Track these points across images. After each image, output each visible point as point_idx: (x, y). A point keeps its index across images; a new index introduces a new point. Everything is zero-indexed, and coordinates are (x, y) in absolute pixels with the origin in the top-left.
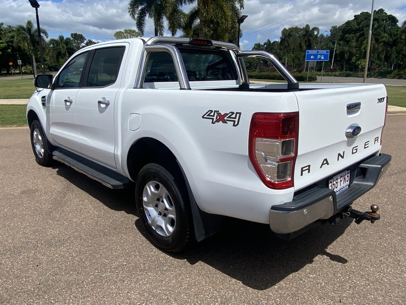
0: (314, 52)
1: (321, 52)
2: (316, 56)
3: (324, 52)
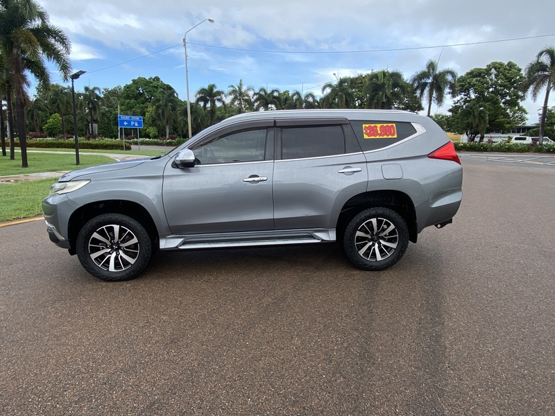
0: (127, 118)
1: (134, 118)
2: (129, 122)
3: (137, 118)
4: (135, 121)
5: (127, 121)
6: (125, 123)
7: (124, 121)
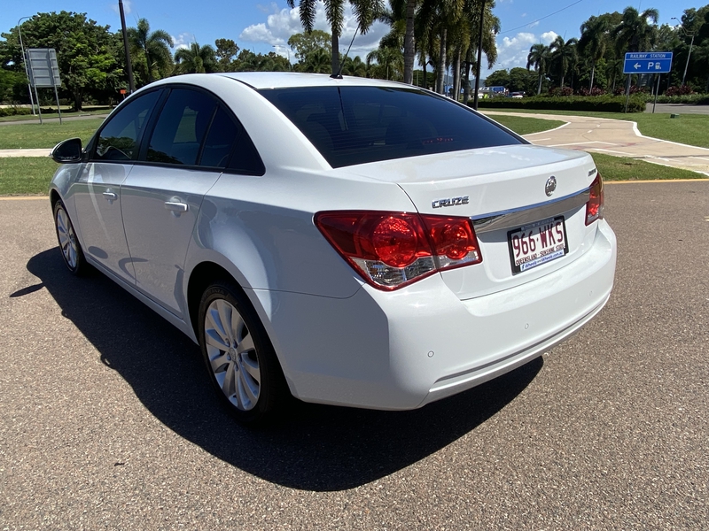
0: (642, 56)
1: (655, 55)
3: (663, 55)
4: (655, 62)
5: (640, 62)
6: (636, 66)
7: (635, 62)
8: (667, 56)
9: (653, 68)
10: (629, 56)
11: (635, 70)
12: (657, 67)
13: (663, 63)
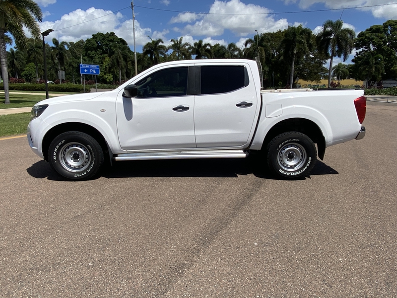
0: (87, 66)
1: (92, 66)
2: (89, 70)
3: (95, 66)
4: (93, 69)
6: (86, 71)
7: (85, 69)
8: (98, 67)
9: (92, 72)
10: (81, 66)
11: (85, 72)
12: (94, 72)
13: (96, 70)
